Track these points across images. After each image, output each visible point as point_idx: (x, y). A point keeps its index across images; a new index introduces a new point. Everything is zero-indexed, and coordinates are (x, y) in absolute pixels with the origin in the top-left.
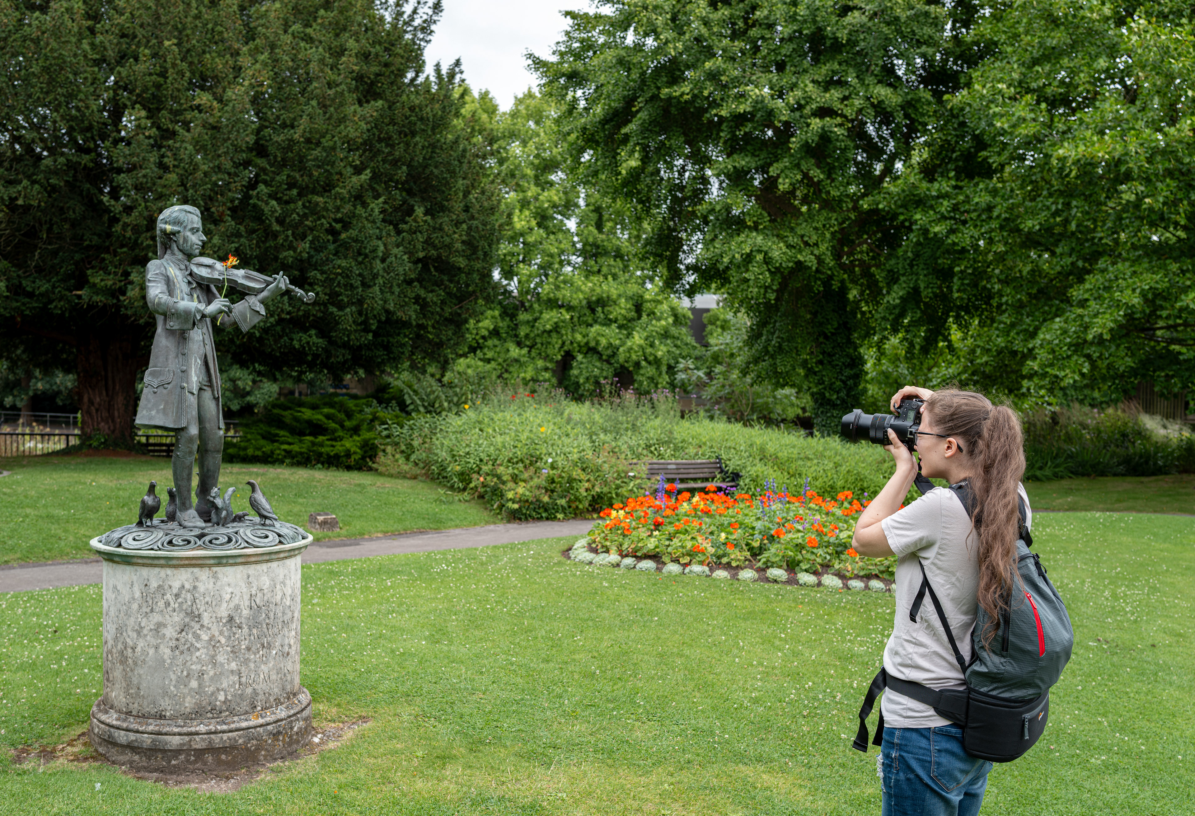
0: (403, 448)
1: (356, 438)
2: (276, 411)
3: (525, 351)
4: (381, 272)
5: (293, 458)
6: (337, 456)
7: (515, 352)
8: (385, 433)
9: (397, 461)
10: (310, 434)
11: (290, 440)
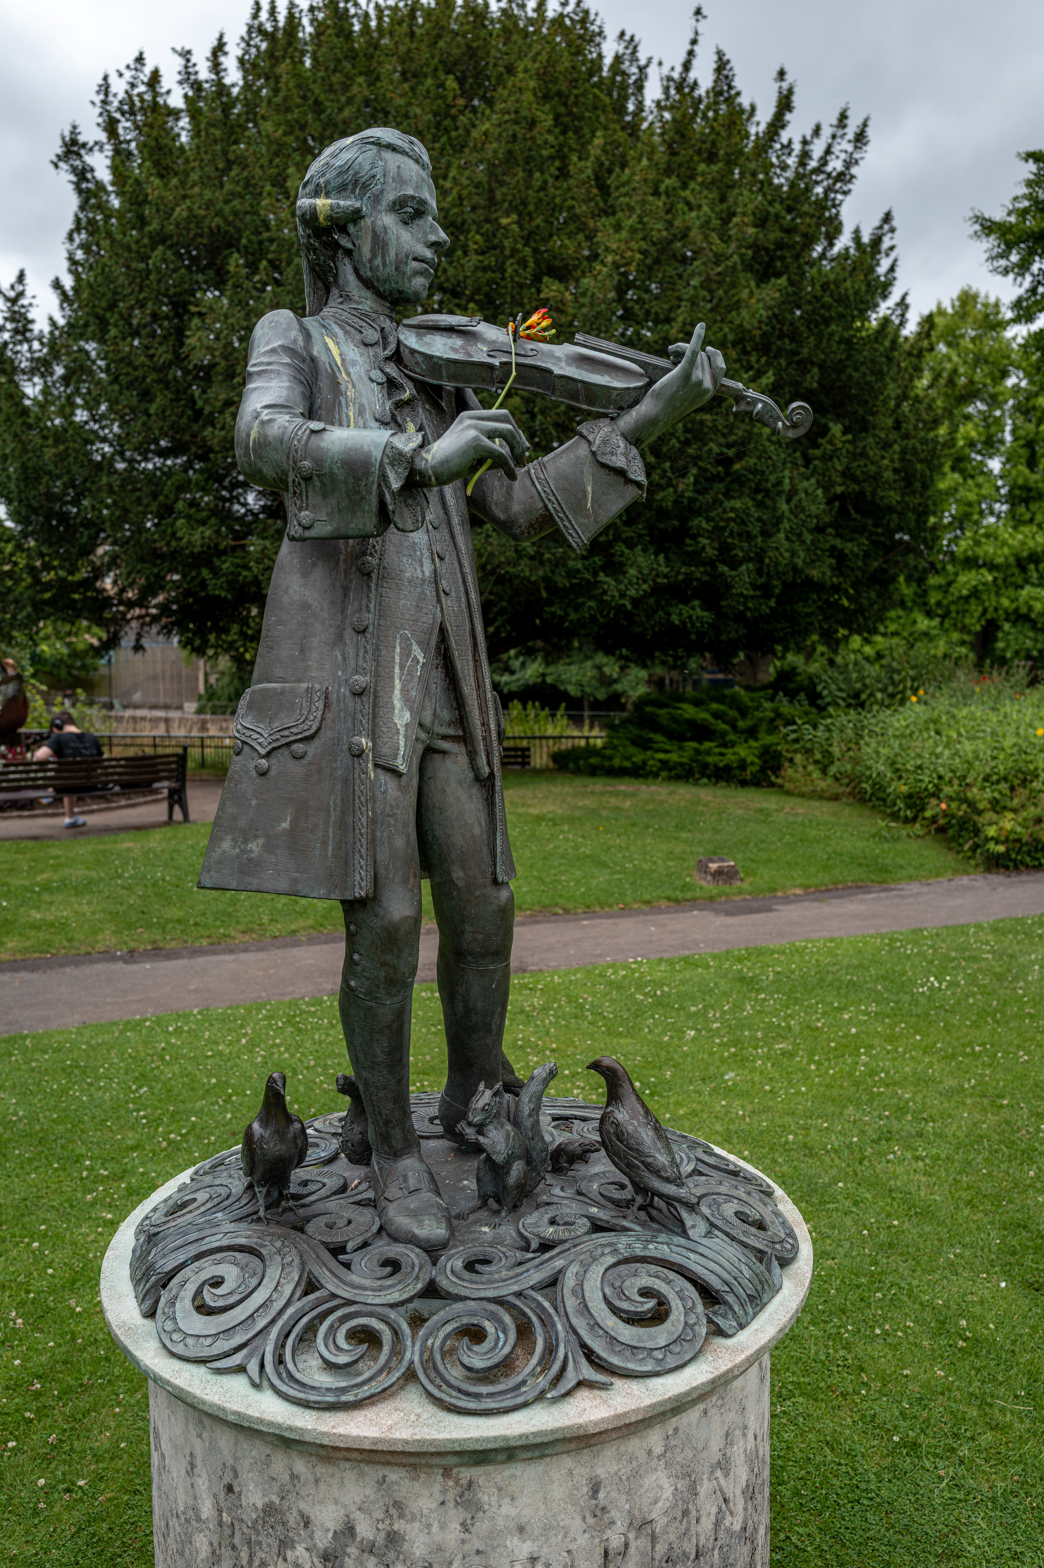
0: (818, 756)
1: (753, 743)
2: (648, 709)
4: (787, 514)
5: (670, 769)
6: (728, 768)
8: (793, 736)
9: (809, 774)
10: (692, 739)
11: (667, 747)
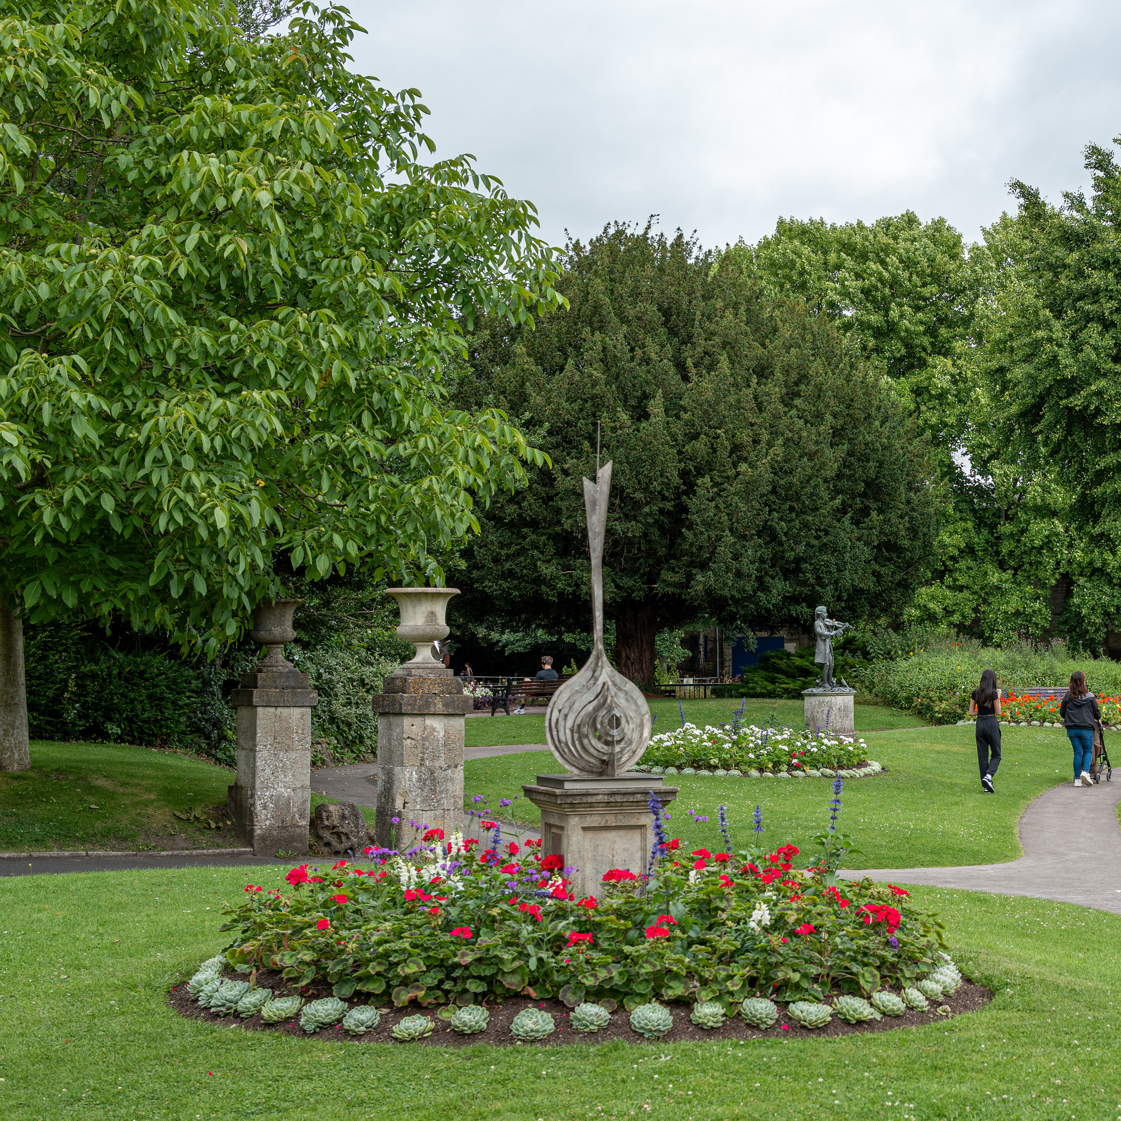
3: (1008, 575)
7: (995, 577)
11: (787, 681)
